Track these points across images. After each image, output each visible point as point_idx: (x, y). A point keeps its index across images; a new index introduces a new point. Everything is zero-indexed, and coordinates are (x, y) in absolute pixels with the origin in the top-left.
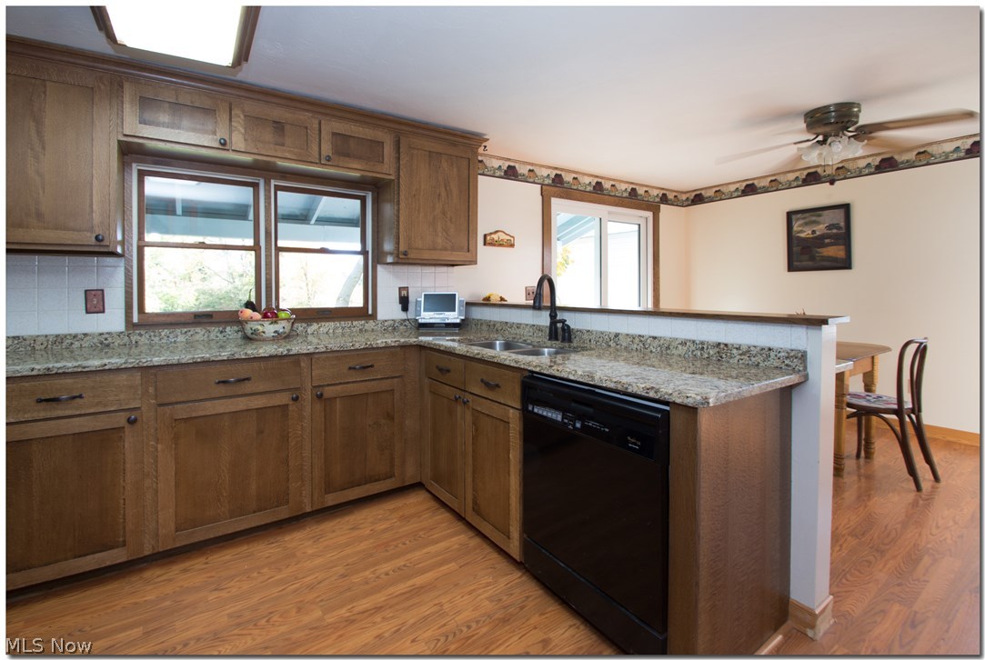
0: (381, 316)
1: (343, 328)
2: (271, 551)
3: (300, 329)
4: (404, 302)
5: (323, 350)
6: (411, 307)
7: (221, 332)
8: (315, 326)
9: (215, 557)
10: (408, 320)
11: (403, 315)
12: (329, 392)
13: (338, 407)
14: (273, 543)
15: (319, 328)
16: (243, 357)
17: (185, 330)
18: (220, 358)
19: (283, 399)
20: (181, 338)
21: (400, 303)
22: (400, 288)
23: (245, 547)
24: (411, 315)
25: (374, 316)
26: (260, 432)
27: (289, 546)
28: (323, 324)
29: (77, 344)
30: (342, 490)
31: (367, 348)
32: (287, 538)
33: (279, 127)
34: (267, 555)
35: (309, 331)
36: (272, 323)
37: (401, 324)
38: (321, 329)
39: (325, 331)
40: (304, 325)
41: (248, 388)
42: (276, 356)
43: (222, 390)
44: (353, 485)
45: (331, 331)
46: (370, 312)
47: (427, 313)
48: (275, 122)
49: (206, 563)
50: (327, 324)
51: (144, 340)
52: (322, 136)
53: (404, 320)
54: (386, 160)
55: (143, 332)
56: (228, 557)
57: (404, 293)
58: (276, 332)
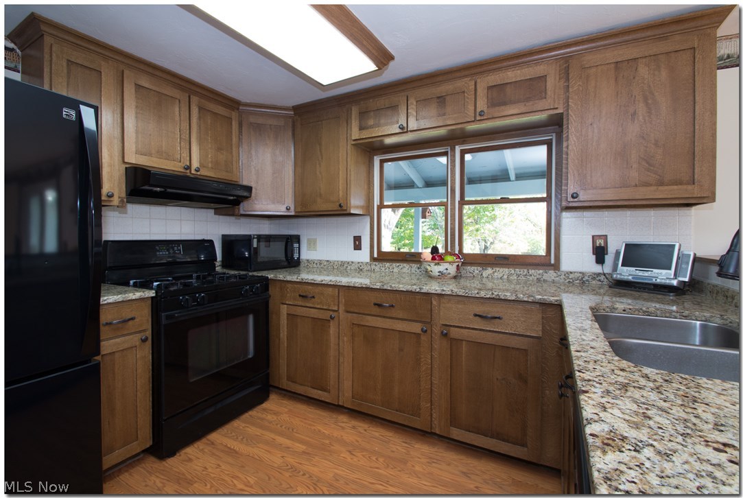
0: (566, 266)
1: (518, 276)
2: (399, 448)
3: (477, 272)
4: (600, 253)
5: (448, 293)
6: (609, 259)
7: (419, 268)
8: (489, 271)
9: (374, 429)
10: (604, 274)
11: (597, 269)
12: (455, 333)
13: (464, 349)
14: (406, 443)
15: (494, 273)
16: (389, 288)
17: (398, 264)
18: (375, 287)
19: (416, 328)
20: (396, 270)
21: (593, 254)
22: (593, 237)
23: (391, 434)
24: (607, 268)
25: (556, 266)
26: (401, 350)
27: (411, 453)
28: (497, 269)
29: (349, 267)
30: (467, 430)
31: (493, 298)
32: (417, 446)
33: (441, 100)
34: (394, 449)
35: (485, 274)
36: (436, 264)
37: (594, 279)
38: (496, 274)
39: (500, 276)
40: (480, 269)
41: (394, 313)
42: (411, 292)
43: (376, 310)
44: (478, 431)
45: (505, 277)
46: (553, 262)
47: (625, 268)
48: (438, 98)
49: (365, 430)
50: (501, 270)
51: (377, 269)
52: (478, 94)
53: (599, 274)
54: (549, 93)
55: (377, 264)
56: (377, 434)
57: (600, 242)
58: (439, 272)
